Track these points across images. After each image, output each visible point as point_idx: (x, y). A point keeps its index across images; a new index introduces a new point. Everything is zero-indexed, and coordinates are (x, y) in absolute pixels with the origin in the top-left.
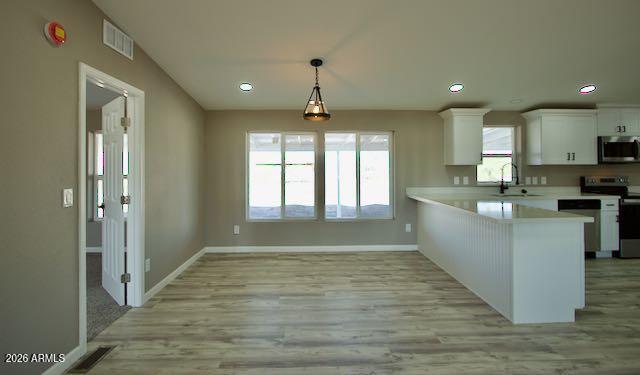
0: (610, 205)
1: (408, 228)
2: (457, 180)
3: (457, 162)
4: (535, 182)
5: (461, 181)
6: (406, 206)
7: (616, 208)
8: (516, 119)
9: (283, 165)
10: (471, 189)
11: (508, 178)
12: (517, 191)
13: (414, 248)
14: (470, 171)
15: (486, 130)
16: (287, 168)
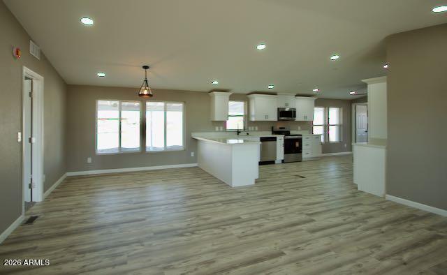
0: (280, 139)
1: (192, 154)
2: (217, 129)
3: (217, 119)
4: (253, 129)
5: (219, 129)
6: (191, 142)
7: (283, 141)
8: (244, 97)
9: (120, 119)
10: (224, 133)
11: (241, 127)
12: (245, 133)
13: (196, 165)
14: (223, 123)
15: (231, 103)
16: (122, 121)
